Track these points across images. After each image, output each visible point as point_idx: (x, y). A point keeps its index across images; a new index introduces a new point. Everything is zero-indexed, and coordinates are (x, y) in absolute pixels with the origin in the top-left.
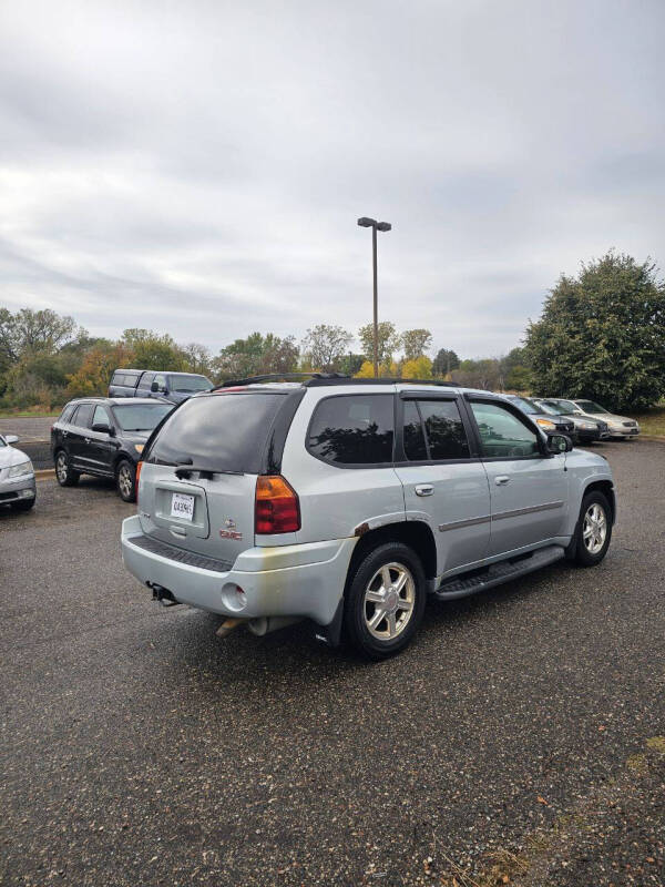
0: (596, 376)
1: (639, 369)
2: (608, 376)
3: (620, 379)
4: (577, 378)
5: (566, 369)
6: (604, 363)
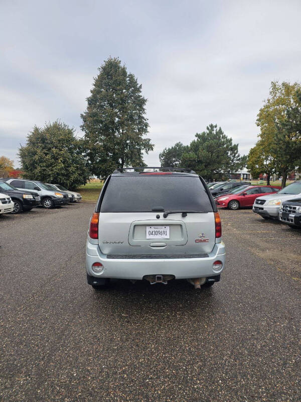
0: (58, 174)
1: (74, 172)
2: (63, 175)
3: (67, 176)
4: (50, 175)
5: (44, 170)
6: (62, 169)
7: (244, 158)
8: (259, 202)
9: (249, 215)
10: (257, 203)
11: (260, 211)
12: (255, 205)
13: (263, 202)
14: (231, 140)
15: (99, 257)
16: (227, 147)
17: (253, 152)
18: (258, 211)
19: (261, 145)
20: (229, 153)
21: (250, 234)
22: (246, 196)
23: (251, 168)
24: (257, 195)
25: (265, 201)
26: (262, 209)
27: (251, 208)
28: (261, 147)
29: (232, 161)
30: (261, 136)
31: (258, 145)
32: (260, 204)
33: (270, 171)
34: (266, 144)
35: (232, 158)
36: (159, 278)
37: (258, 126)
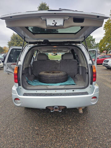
7: (97, 44)
8: (106, 61)
9: (100, 67)
10: (105, 62)
11: (106, 65)
12: (104, 63)
13: (108, 61)
14: (92, 36)
15: (18, 95)
16: (91, 39)
17: (101, 41)
18: (105, 65)
19: (105, 38)
20: (91, 42)
21: (102, 76)
22: (99, 59)
23: (100, 48)
24: (104, 59)
25: (109, 61)
26: (107, 64)
27: (102, 64)
28: (105, 39)
29: (93, 45)
30: (105, 34)
31: (104, 38)
32: (106, 62)
33: (108, 50)
34: (107, 37)
35: (92, 44)
36: (56, 108)
37: (104, 30)
